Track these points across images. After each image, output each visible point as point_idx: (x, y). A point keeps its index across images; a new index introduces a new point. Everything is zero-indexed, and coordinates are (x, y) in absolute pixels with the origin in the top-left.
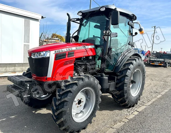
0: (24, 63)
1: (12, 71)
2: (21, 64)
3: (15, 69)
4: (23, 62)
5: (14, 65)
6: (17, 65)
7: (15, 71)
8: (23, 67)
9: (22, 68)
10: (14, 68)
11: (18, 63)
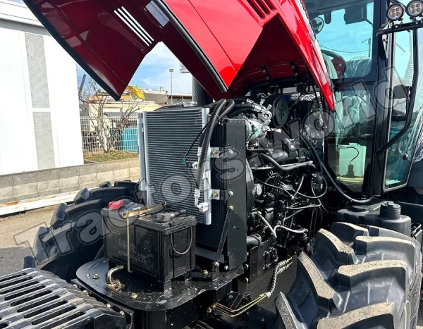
0: (41, 171)
1: (6, 198)
2: (31, 175)
3: (14, 192)
4: (36, 169)
5: (10, 178)
6: (18, 179)
7: (15, 199)
8: (39, 183)
9: (37, 186)
10: (11, 188)
11: (21, 174)
